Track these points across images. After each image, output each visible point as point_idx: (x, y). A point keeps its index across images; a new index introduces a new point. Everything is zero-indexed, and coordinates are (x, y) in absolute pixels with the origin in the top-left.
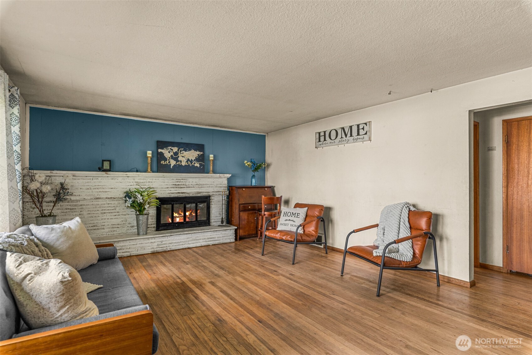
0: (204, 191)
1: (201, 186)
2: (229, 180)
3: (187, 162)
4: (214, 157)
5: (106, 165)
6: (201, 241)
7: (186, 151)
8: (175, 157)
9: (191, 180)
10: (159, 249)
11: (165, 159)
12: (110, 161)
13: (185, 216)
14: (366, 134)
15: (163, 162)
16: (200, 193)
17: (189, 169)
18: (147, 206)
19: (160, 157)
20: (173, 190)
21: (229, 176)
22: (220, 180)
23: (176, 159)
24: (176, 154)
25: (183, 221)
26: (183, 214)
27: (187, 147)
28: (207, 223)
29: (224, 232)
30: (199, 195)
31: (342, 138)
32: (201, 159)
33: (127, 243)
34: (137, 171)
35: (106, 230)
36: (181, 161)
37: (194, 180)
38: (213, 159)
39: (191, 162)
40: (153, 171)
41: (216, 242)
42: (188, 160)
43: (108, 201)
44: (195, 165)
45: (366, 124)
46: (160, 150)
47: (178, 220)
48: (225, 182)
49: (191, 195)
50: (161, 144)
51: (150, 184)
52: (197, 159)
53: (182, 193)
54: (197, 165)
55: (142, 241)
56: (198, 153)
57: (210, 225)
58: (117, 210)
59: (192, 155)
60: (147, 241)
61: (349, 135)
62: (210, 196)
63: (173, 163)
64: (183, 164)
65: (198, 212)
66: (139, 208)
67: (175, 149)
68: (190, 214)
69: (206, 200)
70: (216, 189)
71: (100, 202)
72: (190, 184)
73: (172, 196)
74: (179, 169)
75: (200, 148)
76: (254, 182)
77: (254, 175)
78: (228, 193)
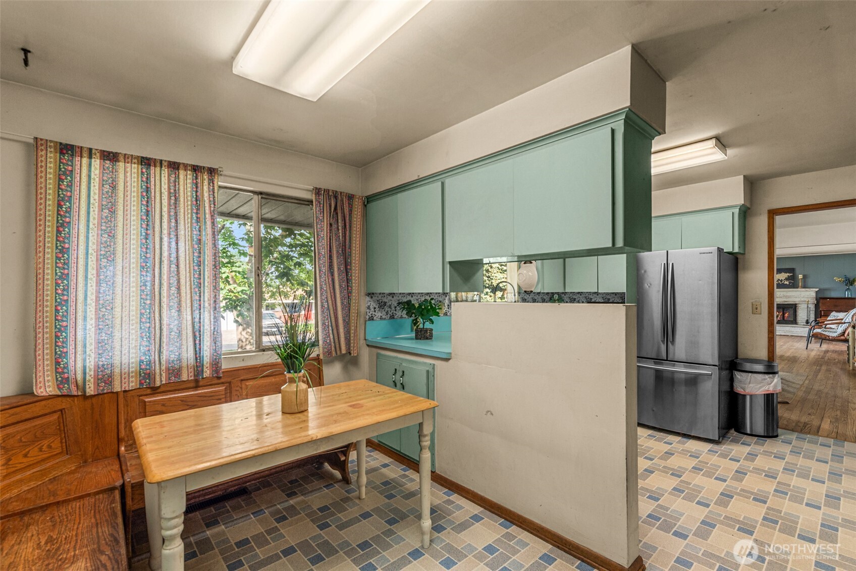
0: (791, 301)
1: (789, 297)
2: (817, 292)
3: (778, 281)
4: (803, 276)
16: (787, 301)
21: (817, 290)
22: (808, 293)
27: (779, 271)
28: (794, 321)
29: (803, 329)
30: (786, 303)
32: (791, 278)
37: (782, 293)
38: (802, 278)
39: (781, 281)
41: (796, 334)
44: (785, 283)
48: (814, 294)
52: (786, 279)
54: (787, 283)
56: (788, 274)
57: (796, 324)
59: (783, 276)
62: (796, 304)
65: (786, 314)
69: (794, 307)
70: (802, 299)
75: (792, 270)
76: (847, 294)
77: (848, 289)
78: (815, 302)
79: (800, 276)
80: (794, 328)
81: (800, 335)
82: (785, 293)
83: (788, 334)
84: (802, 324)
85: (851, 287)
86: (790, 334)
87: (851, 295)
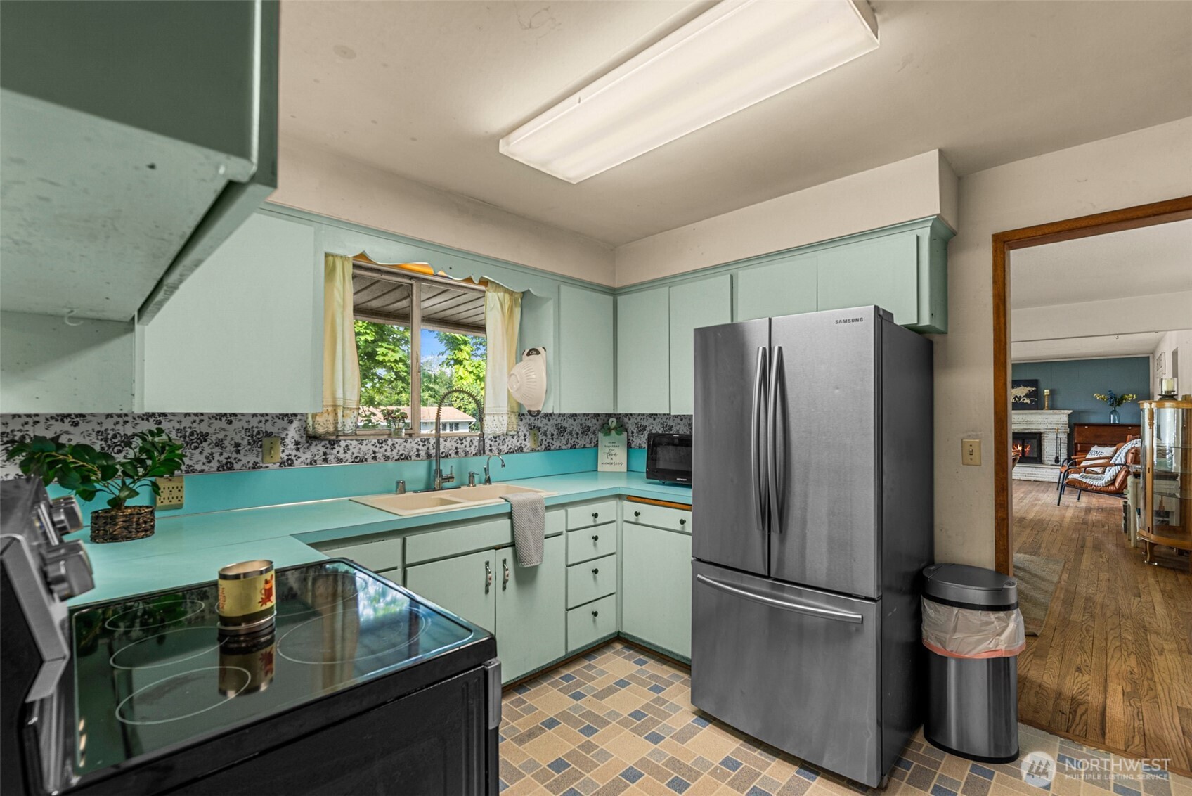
0: (1034, 428)
1: (1030, 422)
2: (1070, 416)
3: (1015, 398)
4: (1052, 392)
16: (1028, 429)
17: (1017, 406)
21: (1070, 412)
22: (1057, 417)
28: (1037, 459)
29: (1050, 471)
30: (1027, 431)
32: (1033, 394)
37: (1021, 417)
38: (1048, 394)
39: (1020, 398)
41: (1039, 478)
44: (1025, 402)
48: (1066, 419)
52: (1027, 396)
54: (1027, 401)
56: (1029, 389)
57: (1041, 463)
59: (1022, 391)
62: (1040, 434)
65: (1026, 448)
69: (1037, 438)
70: (1050, 426)
75: (1034, 383)
76: (1113, 419)
77: (1115, 411)
78: (1068, 430)
79: (1047, 392)
80: (1038, 470)
81: (1047, 480)
82: (1025, 417)
83: (1030, 478)
84: (1050, 463)
85: (1117, 409)
86: (1033, 479)
87: (1118, 421)
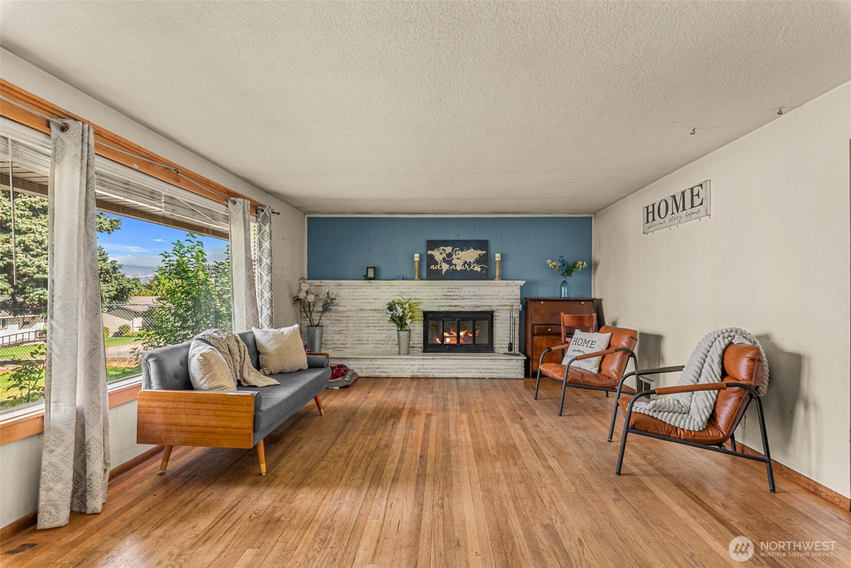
0: (484, 305)
1: (481, 297)
2: (522, 288)
3: (464, 265)
4: (502, 256)
5: (371, 274)
6: (473, 371)
7: (462, 251)
8: (448, 260)
9: (466, 289)
10: (420, 375)
11: (436, 263)
12: (374, 268)
13: (458, 337)
14: (701, 204)
15: (433, 267)
16: (478, 306)
17: (466, 275)
18: (408, 321)
19: (431, 260)
20: (444, 303)
21: (523, 283)
22: (509, 289)
23: (450, 263)
24: (449, 255)
25: (455, 342)
26: (455, 334)
27: (464, 245)
28: (489, 348)
29: (507, 363)
30: (478, 310)
31: (673, 213)
32: (484, 260)
33: (385, 362)
34: (403, 279)
35: (371, 346)
36: (455, 265)
37: (471, 289)
38: (499, 259)
39: (469, 265)
40: (421, 278)
41: (495, 374)
42: (466, 262)
43: (372, 313)
44: (475, 269)
45: (701, 185)
46: (430, 252)
47: (448, 340)
48: (518, 292)
49: (467, 309)
50: (433, 244)
51: (416, 294)
52: (478, 262)
53: (455, 306)
54: (477, 268)
55: (401, 362)
56: (479, 252)
57: (493, 352)
58: (381, 324)
59: (471, 255)
60: (406, 362)
61: (681, 208)
62: (492, 312)
63: (445, 267)
64: (459, 268)
65: (477, 332)
66: (400, 322)
67: (449, 249)
68: (466, 335)
69: (488, 317)
70: (502, 303)
71: (365, 314)
72: (466, 294)
73: (442, 309)
74: (453, 275)
75: (482, 245)
76: (564, 292)
77: (565, 282)
78: (521, 307)
79: (498, 257)
80: (493, 363)
82: (475, 289)
83: (485, 375)
84: (503, 351)
85: (569, 279)
86: (488, 375)
87: (568, 294)
